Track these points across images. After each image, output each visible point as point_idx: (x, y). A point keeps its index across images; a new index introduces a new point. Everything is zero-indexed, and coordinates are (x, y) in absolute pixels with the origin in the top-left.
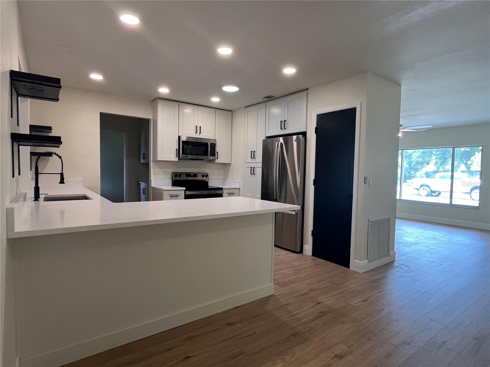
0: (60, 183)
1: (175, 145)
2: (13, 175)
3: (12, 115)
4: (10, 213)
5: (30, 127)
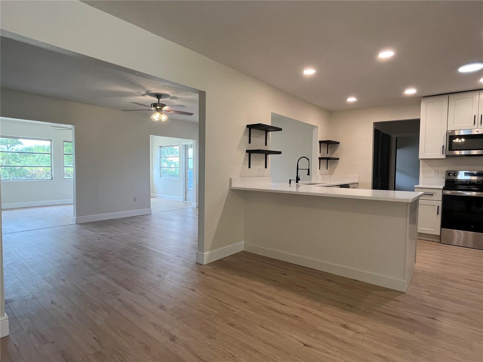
0: (308, 175)
1: (442, 141)
2: (249, 167)
3: (250, 142)
4: (231, 179)
5: (320, 142)
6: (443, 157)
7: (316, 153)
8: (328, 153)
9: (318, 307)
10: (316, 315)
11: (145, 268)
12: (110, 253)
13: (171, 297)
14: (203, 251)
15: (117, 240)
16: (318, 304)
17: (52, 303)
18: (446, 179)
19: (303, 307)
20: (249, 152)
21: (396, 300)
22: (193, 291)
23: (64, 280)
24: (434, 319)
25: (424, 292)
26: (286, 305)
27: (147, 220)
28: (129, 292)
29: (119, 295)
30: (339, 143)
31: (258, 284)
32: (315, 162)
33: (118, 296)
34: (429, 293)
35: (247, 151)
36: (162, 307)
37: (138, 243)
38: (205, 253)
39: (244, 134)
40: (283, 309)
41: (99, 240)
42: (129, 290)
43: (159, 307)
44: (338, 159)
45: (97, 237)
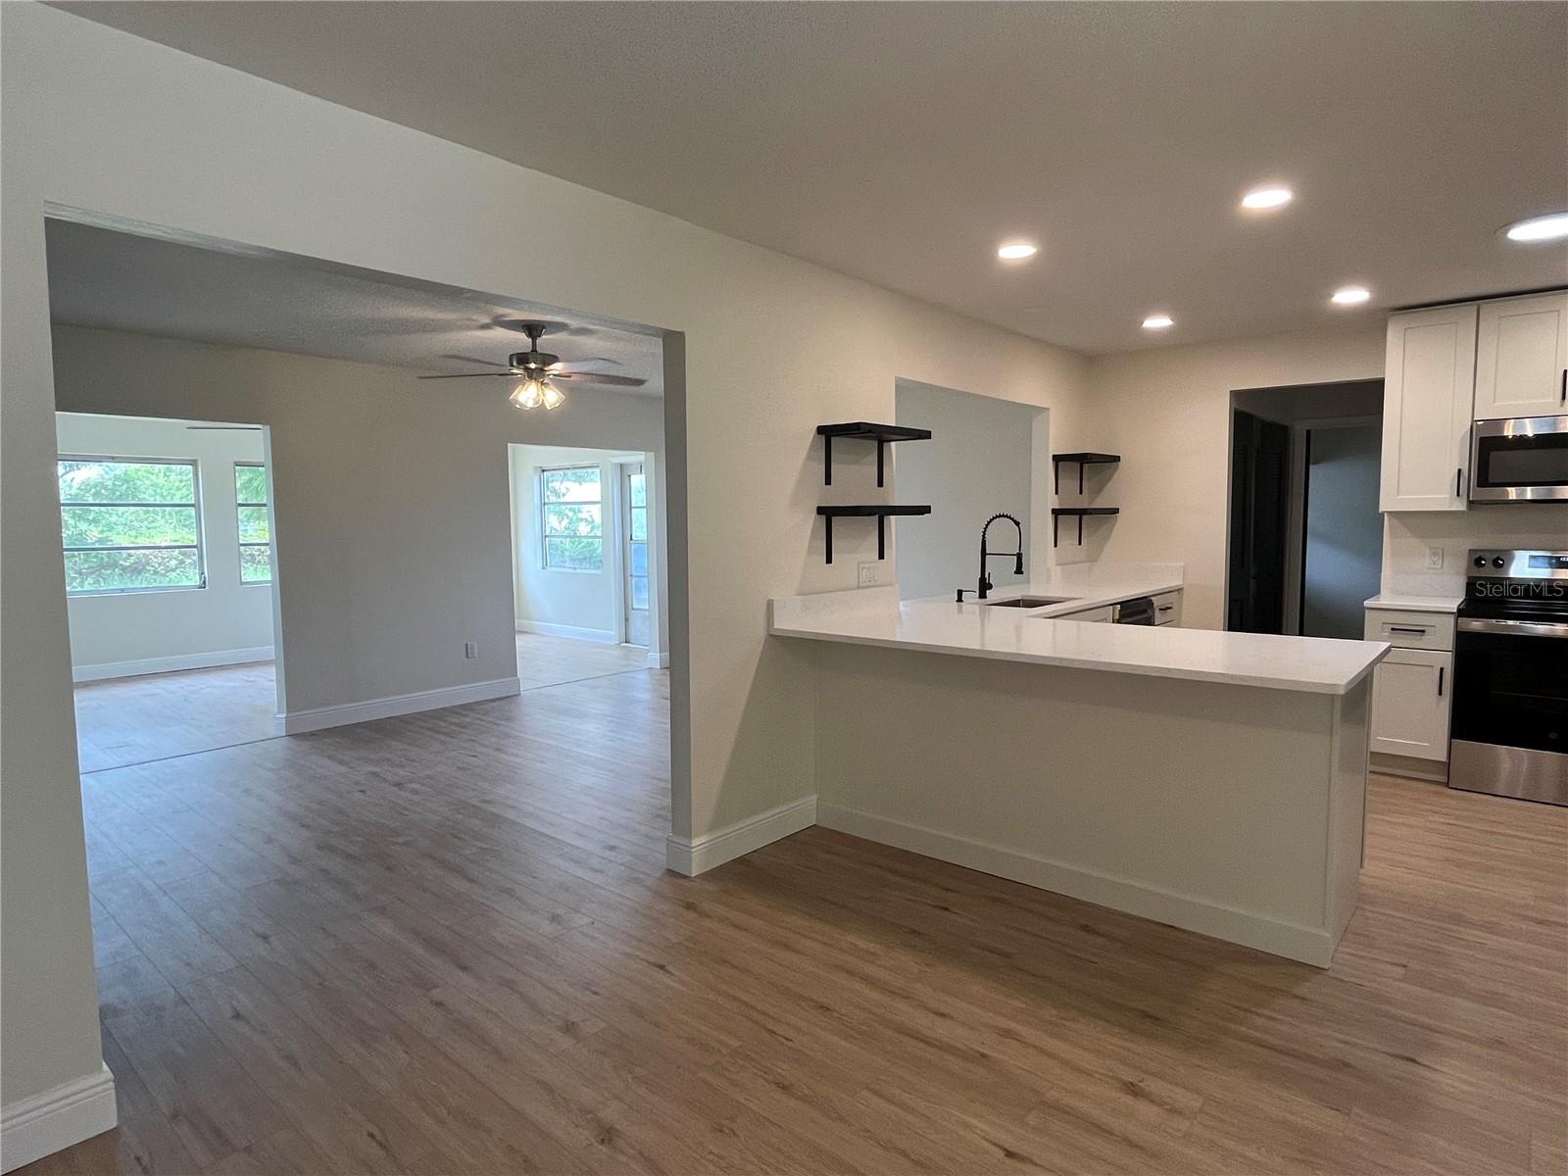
0: (1015, 573)
1: (1455, 456)
2: (829, 560)
3: (828, 481)
4: (770, 604)
5: (1057, 459)
6: (1460, 506)
7: (1045, 494)
8: (1081, 493)
9: (1051, 1023)
10: (1042, 1051)
11: (510, 892)
12: (400, 840)
13: (596, 993)
14: (689, 836)
15: (416, 792)
16: (1050, 1013)
17: (237, 1016)
18: (1469, 578)
19: (1005, 1023)
20: (827, 513)
21: (1296, 997)
22: (661, 972)
23: (265, 938)
24: (1413, 1061)
25: (1389, 967)
26: (952, 1018)
27: (508, 719)
28: (465, 978)
29: (436, 987)
30: (1117, 459)
31: (861, 943)
32: (1041, 525)
33: (435, 991)
34: (1401, 971)
35: (821, 510)
36: (569, 1028)
37: (485, 802)
38: (695, 842)
39: (809, 458)
40: (941, 1030)
41: (363, 791)
42: (464, 968)
43: (560, 1029)
44: (1115, 511)
45: (357, 783)
